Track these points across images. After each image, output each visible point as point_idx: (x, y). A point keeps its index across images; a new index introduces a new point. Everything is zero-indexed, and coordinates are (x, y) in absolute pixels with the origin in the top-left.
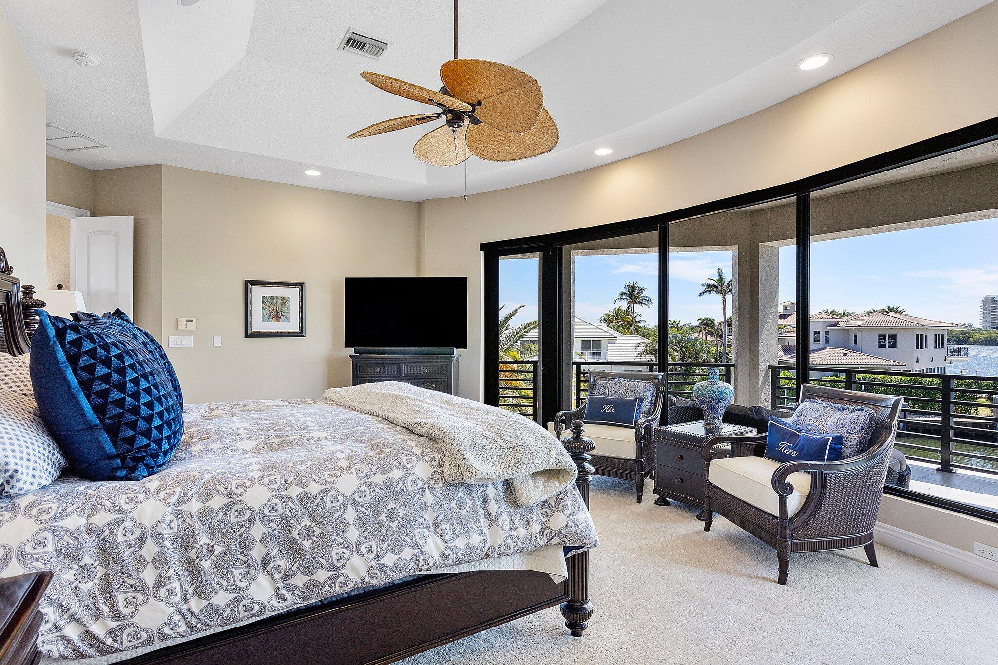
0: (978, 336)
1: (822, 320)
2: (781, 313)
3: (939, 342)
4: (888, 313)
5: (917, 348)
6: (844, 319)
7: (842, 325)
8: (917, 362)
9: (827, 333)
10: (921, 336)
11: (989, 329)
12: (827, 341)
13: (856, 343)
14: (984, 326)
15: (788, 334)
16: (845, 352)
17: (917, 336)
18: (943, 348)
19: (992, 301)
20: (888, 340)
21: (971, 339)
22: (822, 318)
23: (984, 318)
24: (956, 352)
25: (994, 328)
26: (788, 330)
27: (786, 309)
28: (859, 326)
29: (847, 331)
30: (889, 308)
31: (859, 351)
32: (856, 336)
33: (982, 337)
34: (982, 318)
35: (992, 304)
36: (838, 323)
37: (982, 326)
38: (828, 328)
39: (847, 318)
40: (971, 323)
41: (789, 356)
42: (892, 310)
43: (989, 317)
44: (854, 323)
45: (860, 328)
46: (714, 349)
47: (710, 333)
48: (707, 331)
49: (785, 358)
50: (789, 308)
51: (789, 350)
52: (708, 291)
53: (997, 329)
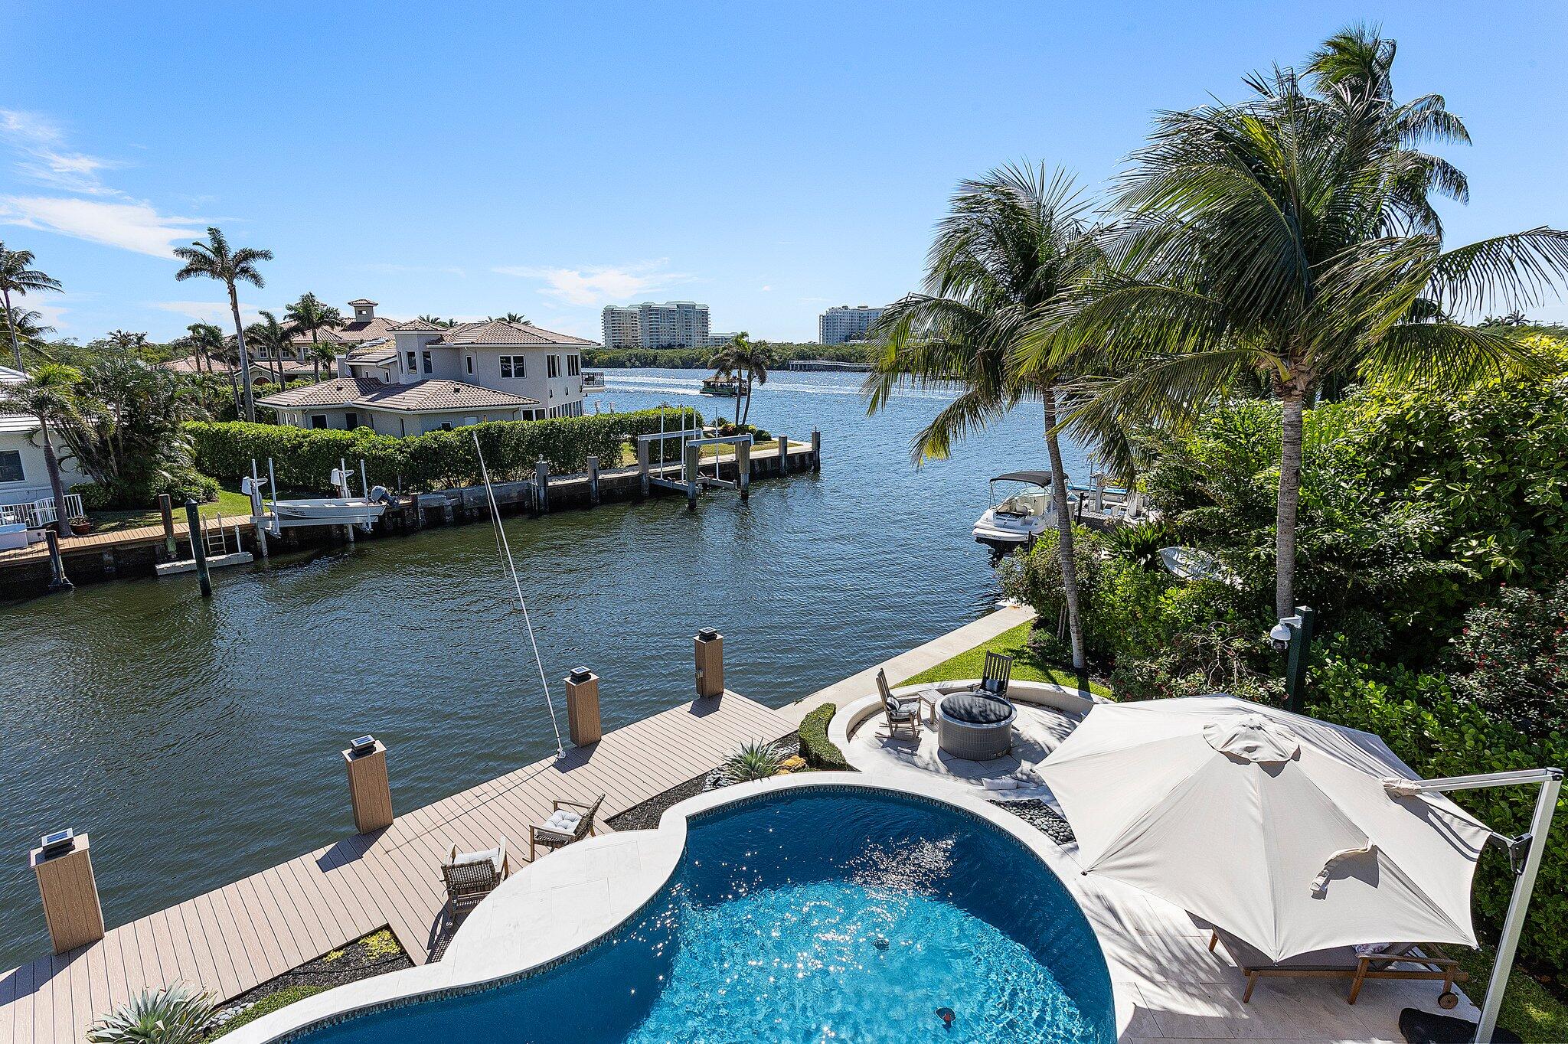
1: (416, 332)
2: (354, 321)
3: (573, 367)
4: (509, 322)
5: (550, 376)
6: (450, 332)
7: (448, 341)
8: (551, 397)
9: (426, 355)
10: (553, 357)
11: (611, 347)
12: (428, 368)
13: (470, 371)
14: (606, 344)
15: (365, 358)
16: (457, 387)
17: (548, 357)
18: (577, 374)
19: (611, 314)
20: (513, 366)
21: (599, 361)
22: (416, 329)
23: (606, 334)
24: (590, 379)
25: (616, 346)
26: (362, 351)
27: (360, 313)
28: (473, 343)
29: (457, 350)
30: (510, 316)
31: (474, 383)
32: (469, 359)
33: (607, 357)
34: (604, 334)
35: (612, 317)
36: (441, 339)
38: (428, 346)
39: (455, 330)
41: (369, 397)
42: (513, 319)
43: (610, 332)
44: (465, 339)
45: (475, 348)
46: (229, 388)
47: (218, 357)
48: (209, 354)
49: (363, 400)
50: (364, 312)
51: (368, 385)
52: (196, 270)
53: (618, 347)
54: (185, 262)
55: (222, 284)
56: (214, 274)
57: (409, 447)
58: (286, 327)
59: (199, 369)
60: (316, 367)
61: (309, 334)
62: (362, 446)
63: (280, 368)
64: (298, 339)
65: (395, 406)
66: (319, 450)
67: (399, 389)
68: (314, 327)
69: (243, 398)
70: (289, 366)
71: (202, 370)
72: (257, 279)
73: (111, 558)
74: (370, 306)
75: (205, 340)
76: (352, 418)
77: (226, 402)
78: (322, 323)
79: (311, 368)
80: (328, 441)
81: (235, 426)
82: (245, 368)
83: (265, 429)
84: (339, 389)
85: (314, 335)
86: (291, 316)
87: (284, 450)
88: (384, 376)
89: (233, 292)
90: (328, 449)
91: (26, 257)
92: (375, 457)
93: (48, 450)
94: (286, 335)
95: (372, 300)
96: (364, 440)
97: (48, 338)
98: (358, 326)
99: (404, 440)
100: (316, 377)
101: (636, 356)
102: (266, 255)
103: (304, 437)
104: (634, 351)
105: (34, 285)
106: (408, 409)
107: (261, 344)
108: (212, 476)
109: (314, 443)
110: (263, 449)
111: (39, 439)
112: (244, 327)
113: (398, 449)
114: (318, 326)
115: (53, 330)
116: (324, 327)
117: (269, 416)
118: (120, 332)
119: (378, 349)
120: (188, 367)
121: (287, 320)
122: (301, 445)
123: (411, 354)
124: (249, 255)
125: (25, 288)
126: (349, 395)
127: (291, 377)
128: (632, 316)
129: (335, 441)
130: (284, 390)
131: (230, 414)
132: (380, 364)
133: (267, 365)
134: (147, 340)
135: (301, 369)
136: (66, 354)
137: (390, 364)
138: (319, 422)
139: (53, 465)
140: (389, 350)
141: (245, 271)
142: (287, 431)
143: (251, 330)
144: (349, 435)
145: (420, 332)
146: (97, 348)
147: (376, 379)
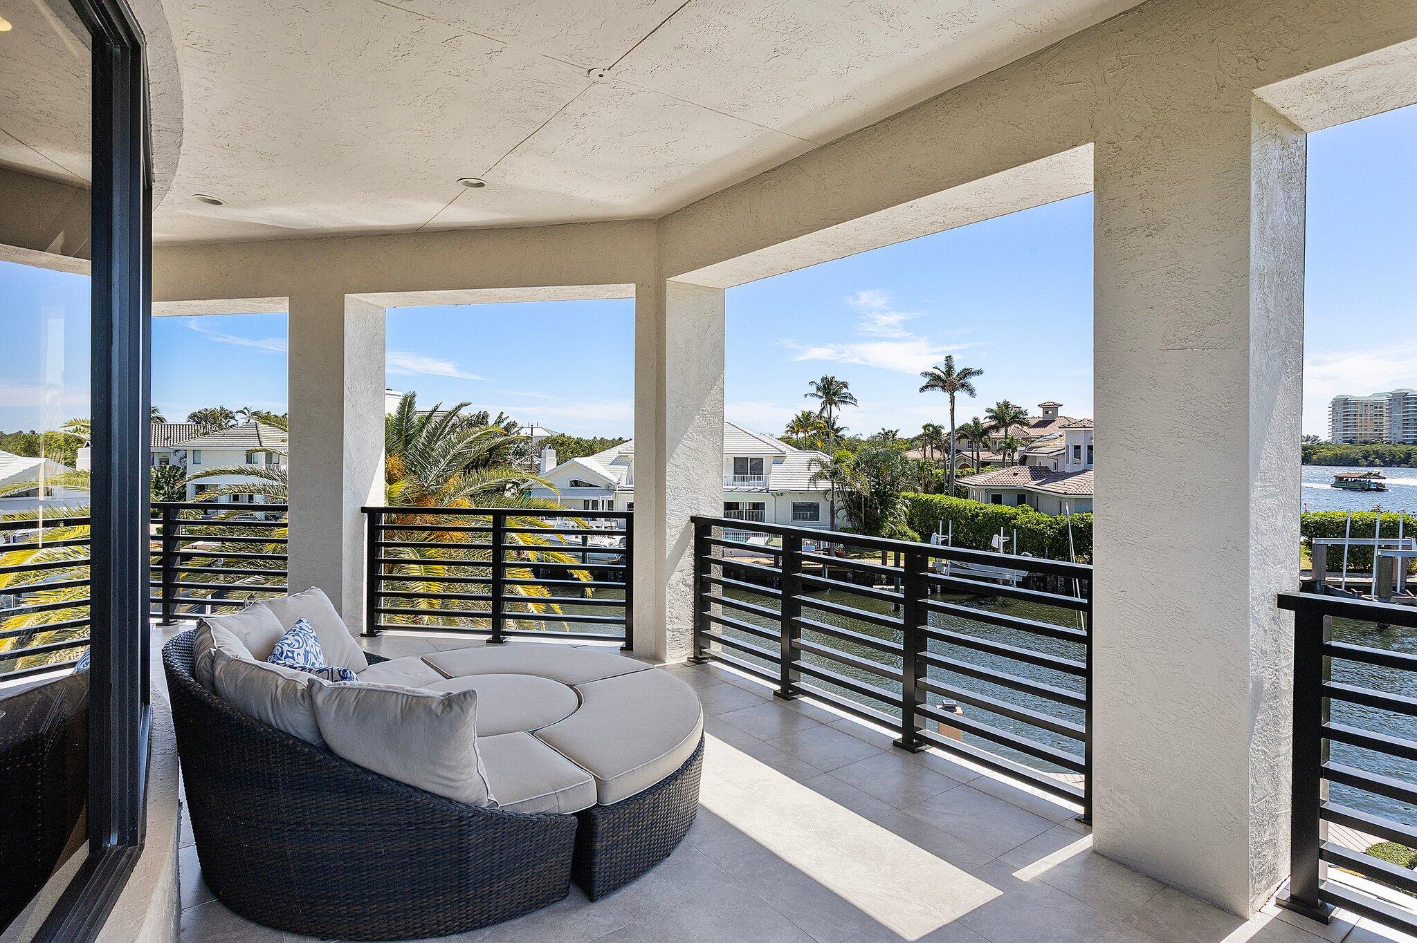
0: (1324, 453)
1: (1084, 429)
2: (1041, 419)
9: (1090, 448)
11: (1340, 442)
12: (1090, 459)
14: (1333, 438)
15: (1039, 450)
19: (1344, 404)
21: (1315, 457)
22: (1084, 427)
23: (1333, 427)
25: (1347, 442)
26: (1039, 444)
27: (1047, 412)
33: (1330, 453)
34: (1331, 427)
35: (1345, 408)
37: (1331, 438)
38: (1093, 441)
40: (1317, 434)
41: (1038, 482)
43: (1340, 425)
46: (941, 471)
47: (938, 448)
48: (934, 446)
49: (1032, 484)
50: (1050, 412)
51: (1040, 473)
52: (932, 386)
53: (1351, 442)
54: (925, 381)
55: (947, 396)
56: (943, 388)
57: (1058, 524)
58: (985, 426)
59: (925, 456)
60: (1004, 457)
61: (1002, 432)
62: (1021, 519)
63: (978, 457)
64: (994, 434)
65: (1055, 490)
66: (989, 520)
67: (1064, 476)
68: (1006, 425)
69: (949, 479)
70: (985, 456)
71: (927, 456)
72: (971, 392)
73: (851, 576)
74: (1055, 407)
75: (932, 434)
76: (1022, 497)
77: (938, 481)
78: (1012, 422)
79: (1000, 457)
80: (997, 514)
81: (937, 498)
82: (953, 456)
83: (955, 501)
84: (1015, 474)
85: (1006, 432)
86: (990, 417)
87: (966, 518)
88: (1053, 465)
89: (952, 401)
90: (996, 520)
91: (845, 385)
92: (1029, 530)
93: (832, 502)
94: (986, 431)
95: (1057, 402)
96: (1026, 516)
97: (847, 434)
98: (1043, 424)
99: (1056, 518)
100: (1002, 464)
101: (1376, 453)
102: (979, 373)
103: (981, 509)
104: (1374, 447)
105: (844, 402)
106: (1065, 493)
107: (968, 438)
108: (916, 531)
109: (987, 514)
110: (952, 514)
111: (829, 497)
112: (957, 427)
113: (1049, 526)
114: (1010, 424)
115: (848, 429)
116: (1016, 425)
117: (962, 493)
118: (884, 430)
119: (1051, 443)
120: (919, 455)
121: (987, 420)
122: (977, 515)
123: (1077, 448)
124: (967, 373)
125: (839, 404)
126: (1022, 479)
127: (985, 464)
128: (1377, 406)
129: (1002, 514)
130: (978, 473)
131: (940, 489)
132: (1050, 455)
133: (969, 454)
134: (898, 436)
135: (994, 458)
136: (853, 445)
137: (1059, 455)
138: (997, 500)
139: (833, 513)
140: (1059, 444)
141: (963, 385)
142: (969, 504)
143: (961, 428)
144: (1014, 510)
145: (1087, 429)
146: (872, 442)
147: (1046, 467)
